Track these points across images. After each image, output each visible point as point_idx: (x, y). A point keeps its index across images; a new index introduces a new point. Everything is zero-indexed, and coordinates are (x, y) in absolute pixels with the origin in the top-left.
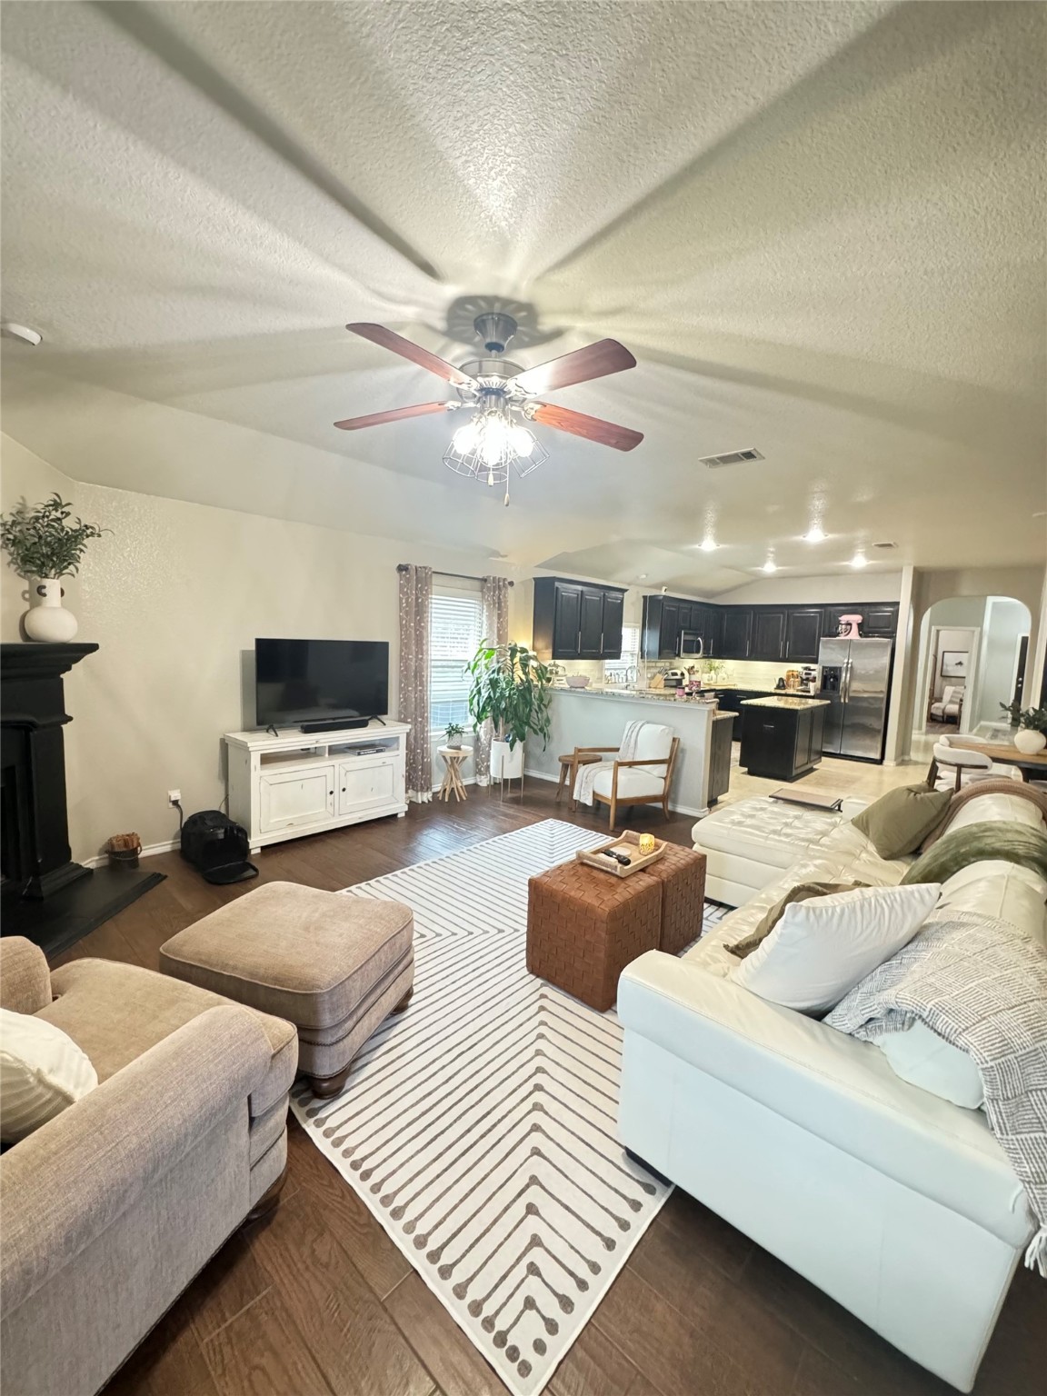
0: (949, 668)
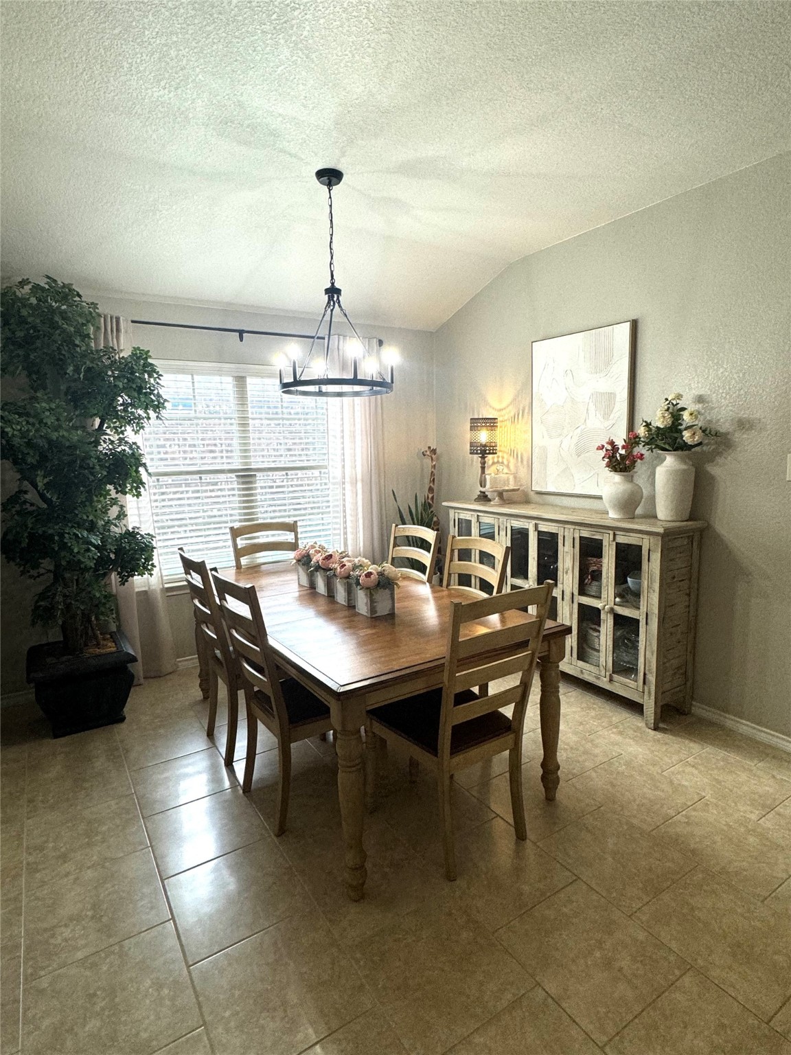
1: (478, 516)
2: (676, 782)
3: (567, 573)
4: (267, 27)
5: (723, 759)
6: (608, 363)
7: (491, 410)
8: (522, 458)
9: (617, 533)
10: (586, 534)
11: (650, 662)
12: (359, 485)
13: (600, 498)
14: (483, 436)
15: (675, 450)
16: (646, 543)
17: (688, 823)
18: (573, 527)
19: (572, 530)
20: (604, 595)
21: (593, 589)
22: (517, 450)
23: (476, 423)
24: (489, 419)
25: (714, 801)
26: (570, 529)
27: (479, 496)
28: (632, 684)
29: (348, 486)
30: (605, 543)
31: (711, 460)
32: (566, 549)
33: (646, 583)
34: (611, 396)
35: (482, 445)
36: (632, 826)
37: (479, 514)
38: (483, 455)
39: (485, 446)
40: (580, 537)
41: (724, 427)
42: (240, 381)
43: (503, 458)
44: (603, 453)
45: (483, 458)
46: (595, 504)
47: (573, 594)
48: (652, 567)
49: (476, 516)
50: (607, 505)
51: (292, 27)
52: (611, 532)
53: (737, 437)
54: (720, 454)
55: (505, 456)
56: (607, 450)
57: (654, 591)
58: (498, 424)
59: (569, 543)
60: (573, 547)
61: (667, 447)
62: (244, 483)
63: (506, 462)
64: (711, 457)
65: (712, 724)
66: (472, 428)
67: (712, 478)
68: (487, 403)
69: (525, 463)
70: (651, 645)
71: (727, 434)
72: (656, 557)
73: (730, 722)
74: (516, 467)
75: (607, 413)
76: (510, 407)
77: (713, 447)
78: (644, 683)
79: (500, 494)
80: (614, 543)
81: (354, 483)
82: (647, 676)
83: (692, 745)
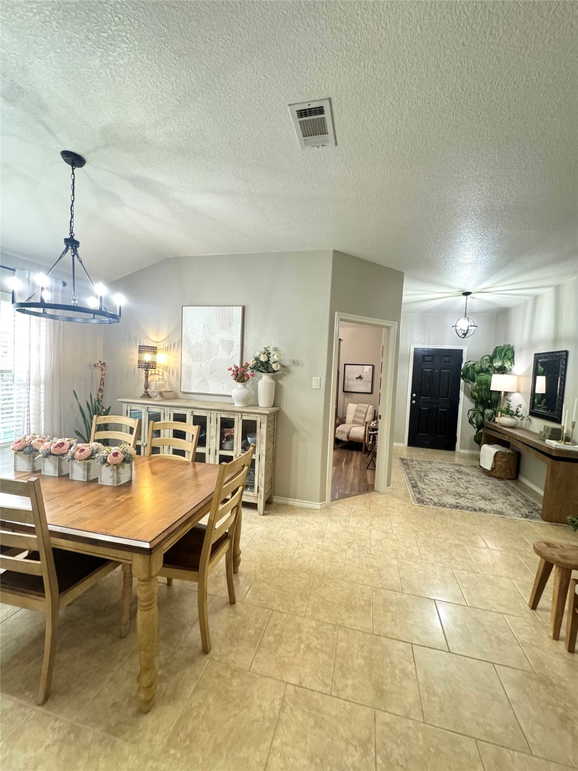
0: (350, 383)
1: (147, 407)
2: (285, 539)
3: (212, 438)
4: (93, 37)
5: (297, 520)
6: (230, 325)
7: (150, 342)
8: (173, 372)
9: (243, 414)
10: (224, 416)
11: (261, 480)
12: (42, 386)
13: (231, 396)
14: (147, 357)
15: (268, 373)
16: (258, 419)
17: (300, 557)
18: (217, 412)
19: (215, 414)
20: (235, 448)
21: (227, 446)
22: (170, 367)
23: (142, 349)
24: (149, 347)
25: (304, 542)
26: (214, 413)
27: (143, 394)
28: (251, 494)
29: (32, 387)
30: (236, 420)
31: (281, 378)
32: (212, 425)
33: (259, 439)
34: (232, 343)
35: (146, 363)
36: (281, 570)
37: (149, 406)
38: (147, 369)
39: (148, 363)
40: (221, 418)
41: (287, 363)
43: (159, 371)
44: (231, 372)
45: (147, 371)
46: (227, 400)
47: (216, 450)
48: (262, 431)
49: (146, 407)
50: (234, 400)
51: (114, 51)
52: (240, 414)
53: (293, 368)
54: (285, 375)
55: (161, 370)
56: (233, 371)
57: (263, 443)
58: (158, 351)
59: (214, 421)
60: (217, 423)
61: (264, 371)
63: (161, 374)
64: (281, 377)
65: (284, 505)
66: (140, 352)
67: (282, 386)
68: (147, 337)
69: (175, 375)
70: (261, 471)
71: (288, 366)
72: (264, 426)
73: (291, 502)
74: (169, 377)
75: (230, 350)
76: (165, 341)
77: (282, 372)
78: (258, 492)
79: (161, 394)
80: (241, 420)
81: (38, 385)
82: (259, 488)
83: (282, 518)
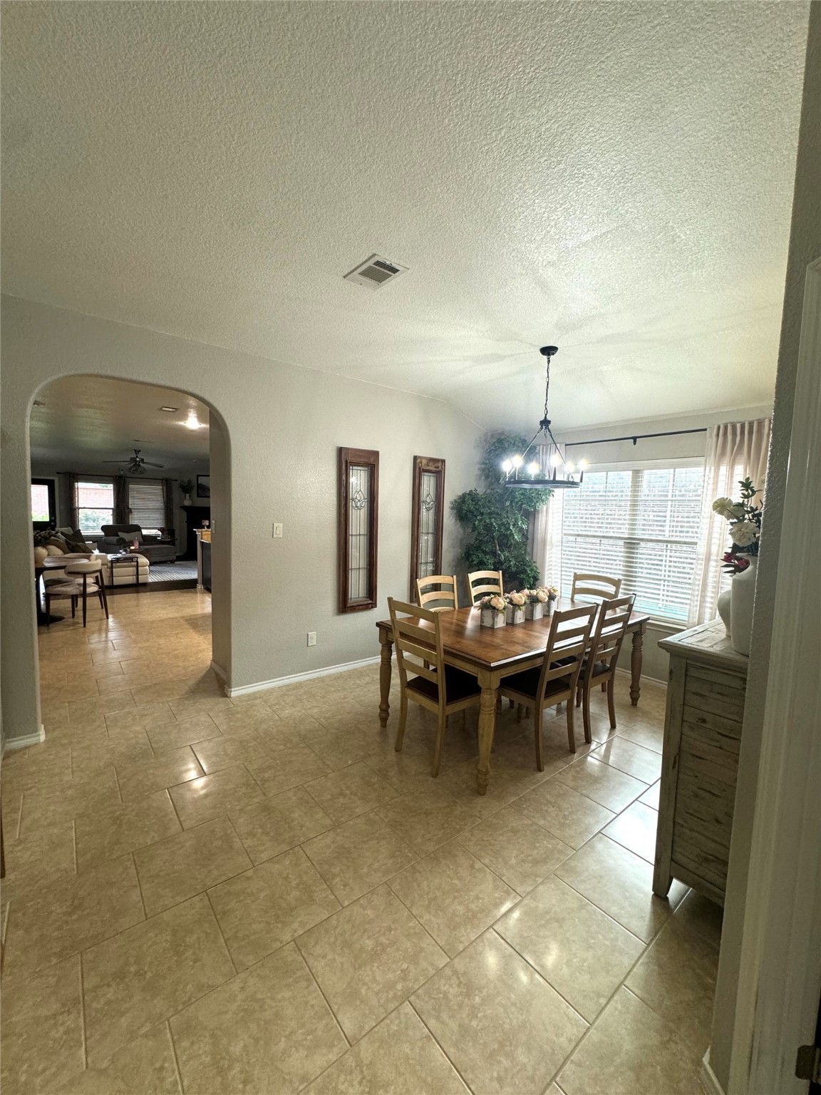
42: (637, 473)
62: (628, 548)
